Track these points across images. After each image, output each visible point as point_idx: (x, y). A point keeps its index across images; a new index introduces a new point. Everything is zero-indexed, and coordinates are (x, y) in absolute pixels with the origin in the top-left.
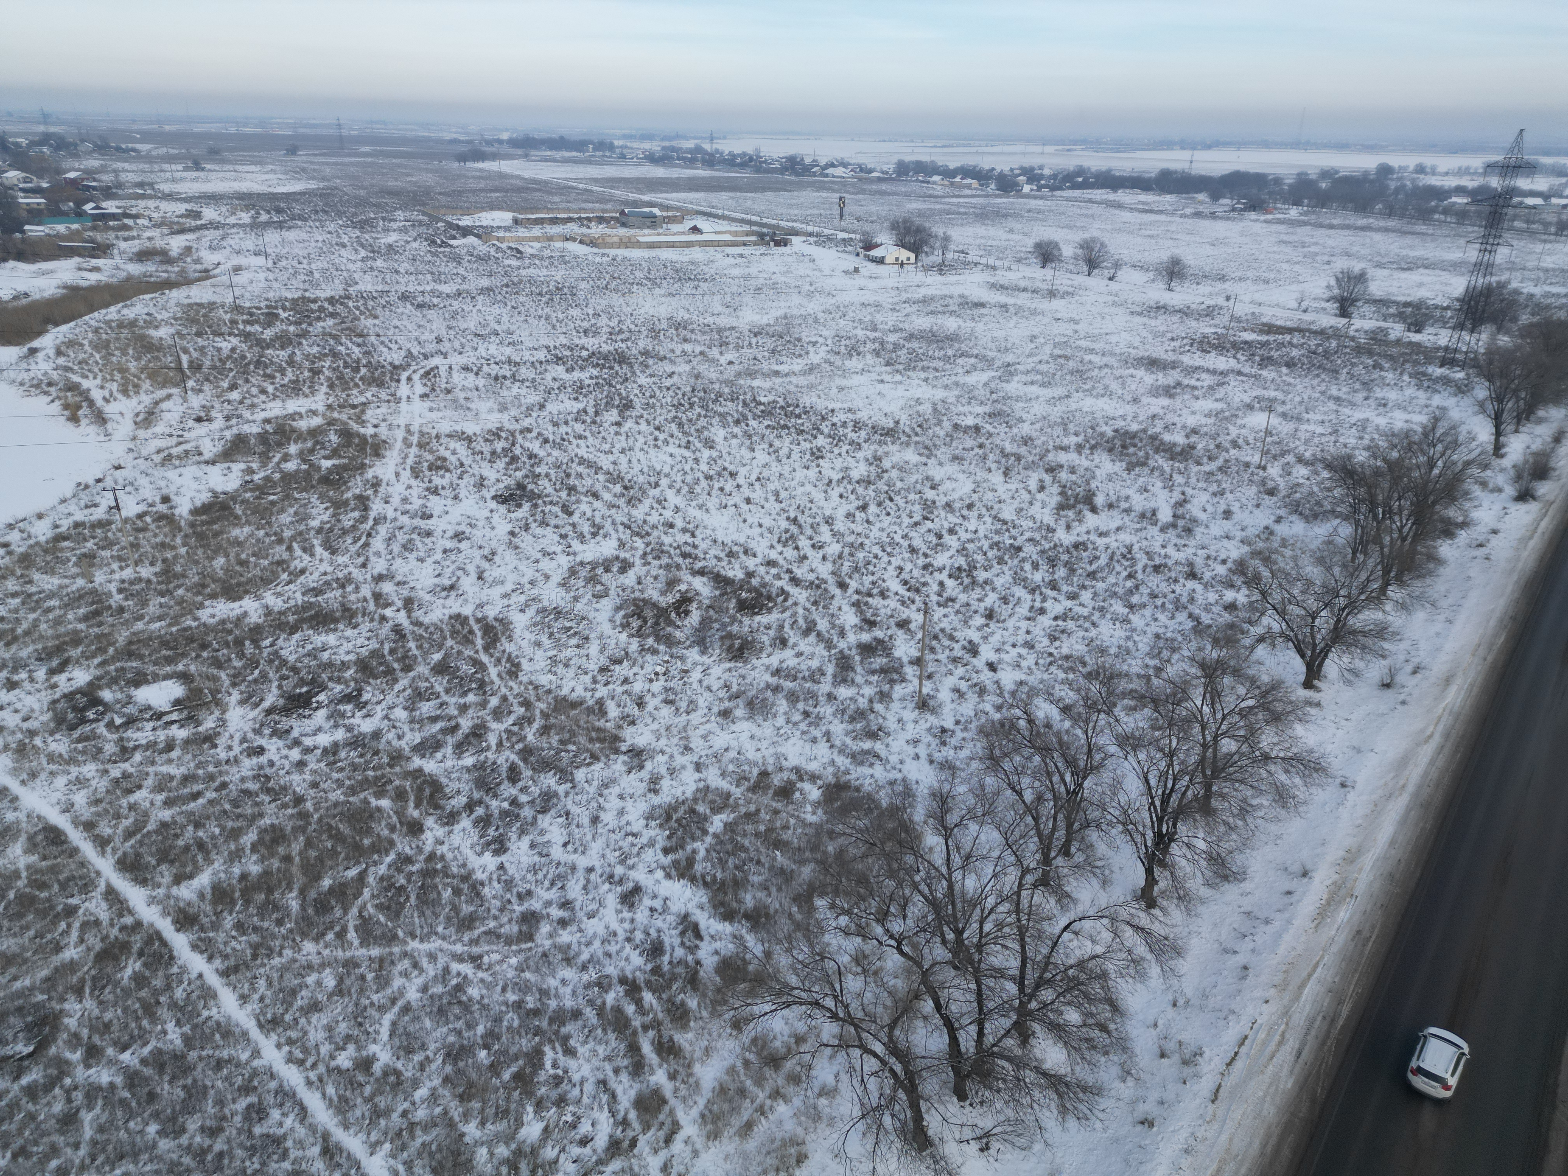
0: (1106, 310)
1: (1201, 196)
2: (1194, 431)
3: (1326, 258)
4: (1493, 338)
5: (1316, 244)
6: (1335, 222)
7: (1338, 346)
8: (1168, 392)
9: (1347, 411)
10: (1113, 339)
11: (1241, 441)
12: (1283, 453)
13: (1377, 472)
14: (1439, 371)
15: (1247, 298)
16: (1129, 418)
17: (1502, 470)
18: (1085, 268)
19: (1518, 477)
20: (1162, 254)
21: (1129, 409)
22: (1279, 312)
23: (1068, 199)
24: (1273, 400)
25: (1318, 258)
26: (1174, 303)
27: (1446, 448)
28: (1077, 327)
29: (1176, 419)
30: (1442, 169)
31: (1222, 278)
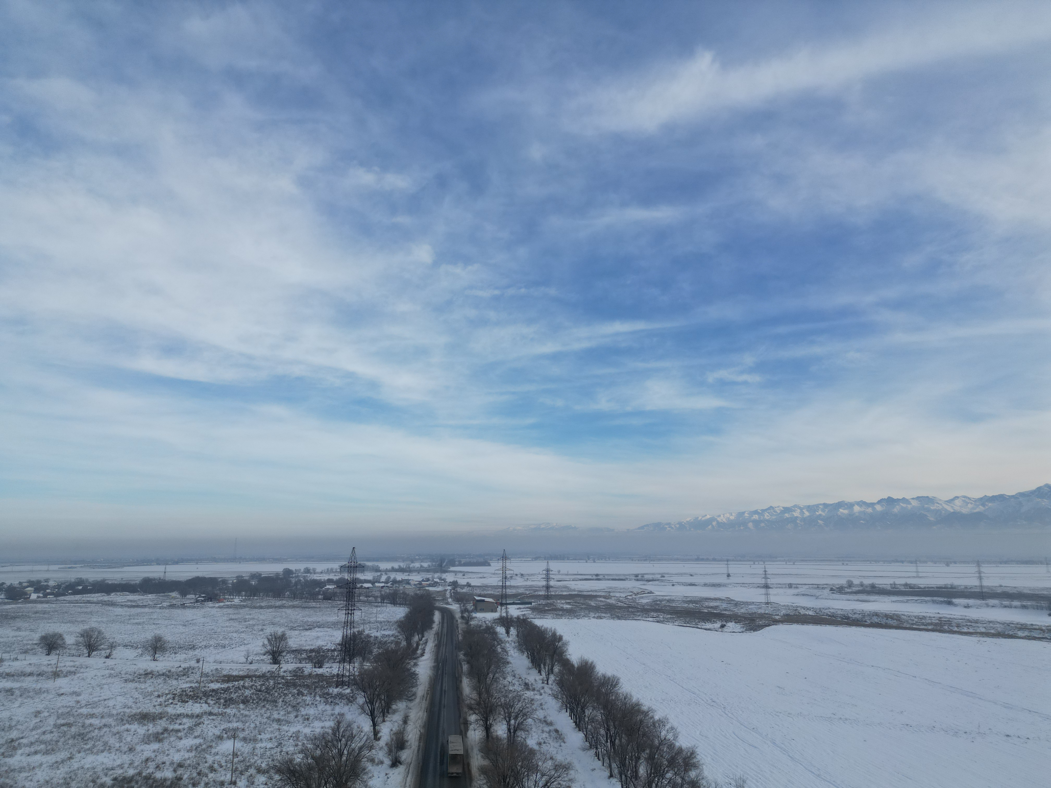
0: (104, 682)
1: (174, 594)
2: (180, 765)
3: (260, 627)
4: (361, 665)
5: (253, 619)
6: (263, 604)
7: (275, 683)
8: (158, 737)
9: (285, 728)
10: (111, 703)
11: (216, 766)
12: (247, 768)
13: (310, 768)
14: (336, 691)
15: (211, 659)
16: (126, 766)
17: (381, 749)
18: (86, 651)
19: (390, 752)
20: (148, 635)
21: (126, 758)
22: (234, 666)
23: (70, 602)
24: (236, 730)
25: (255, 628)
26: (158, 669)
27: (347, 741)
28: (79, 698)
29: (165, 759)
30: (319, 570)
31: (193, 648)
